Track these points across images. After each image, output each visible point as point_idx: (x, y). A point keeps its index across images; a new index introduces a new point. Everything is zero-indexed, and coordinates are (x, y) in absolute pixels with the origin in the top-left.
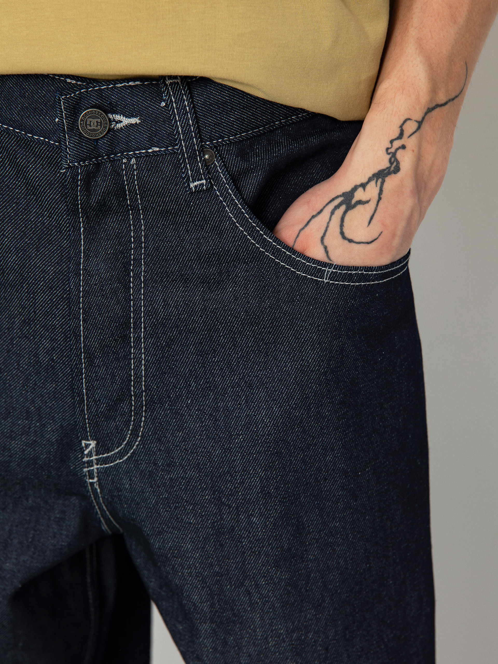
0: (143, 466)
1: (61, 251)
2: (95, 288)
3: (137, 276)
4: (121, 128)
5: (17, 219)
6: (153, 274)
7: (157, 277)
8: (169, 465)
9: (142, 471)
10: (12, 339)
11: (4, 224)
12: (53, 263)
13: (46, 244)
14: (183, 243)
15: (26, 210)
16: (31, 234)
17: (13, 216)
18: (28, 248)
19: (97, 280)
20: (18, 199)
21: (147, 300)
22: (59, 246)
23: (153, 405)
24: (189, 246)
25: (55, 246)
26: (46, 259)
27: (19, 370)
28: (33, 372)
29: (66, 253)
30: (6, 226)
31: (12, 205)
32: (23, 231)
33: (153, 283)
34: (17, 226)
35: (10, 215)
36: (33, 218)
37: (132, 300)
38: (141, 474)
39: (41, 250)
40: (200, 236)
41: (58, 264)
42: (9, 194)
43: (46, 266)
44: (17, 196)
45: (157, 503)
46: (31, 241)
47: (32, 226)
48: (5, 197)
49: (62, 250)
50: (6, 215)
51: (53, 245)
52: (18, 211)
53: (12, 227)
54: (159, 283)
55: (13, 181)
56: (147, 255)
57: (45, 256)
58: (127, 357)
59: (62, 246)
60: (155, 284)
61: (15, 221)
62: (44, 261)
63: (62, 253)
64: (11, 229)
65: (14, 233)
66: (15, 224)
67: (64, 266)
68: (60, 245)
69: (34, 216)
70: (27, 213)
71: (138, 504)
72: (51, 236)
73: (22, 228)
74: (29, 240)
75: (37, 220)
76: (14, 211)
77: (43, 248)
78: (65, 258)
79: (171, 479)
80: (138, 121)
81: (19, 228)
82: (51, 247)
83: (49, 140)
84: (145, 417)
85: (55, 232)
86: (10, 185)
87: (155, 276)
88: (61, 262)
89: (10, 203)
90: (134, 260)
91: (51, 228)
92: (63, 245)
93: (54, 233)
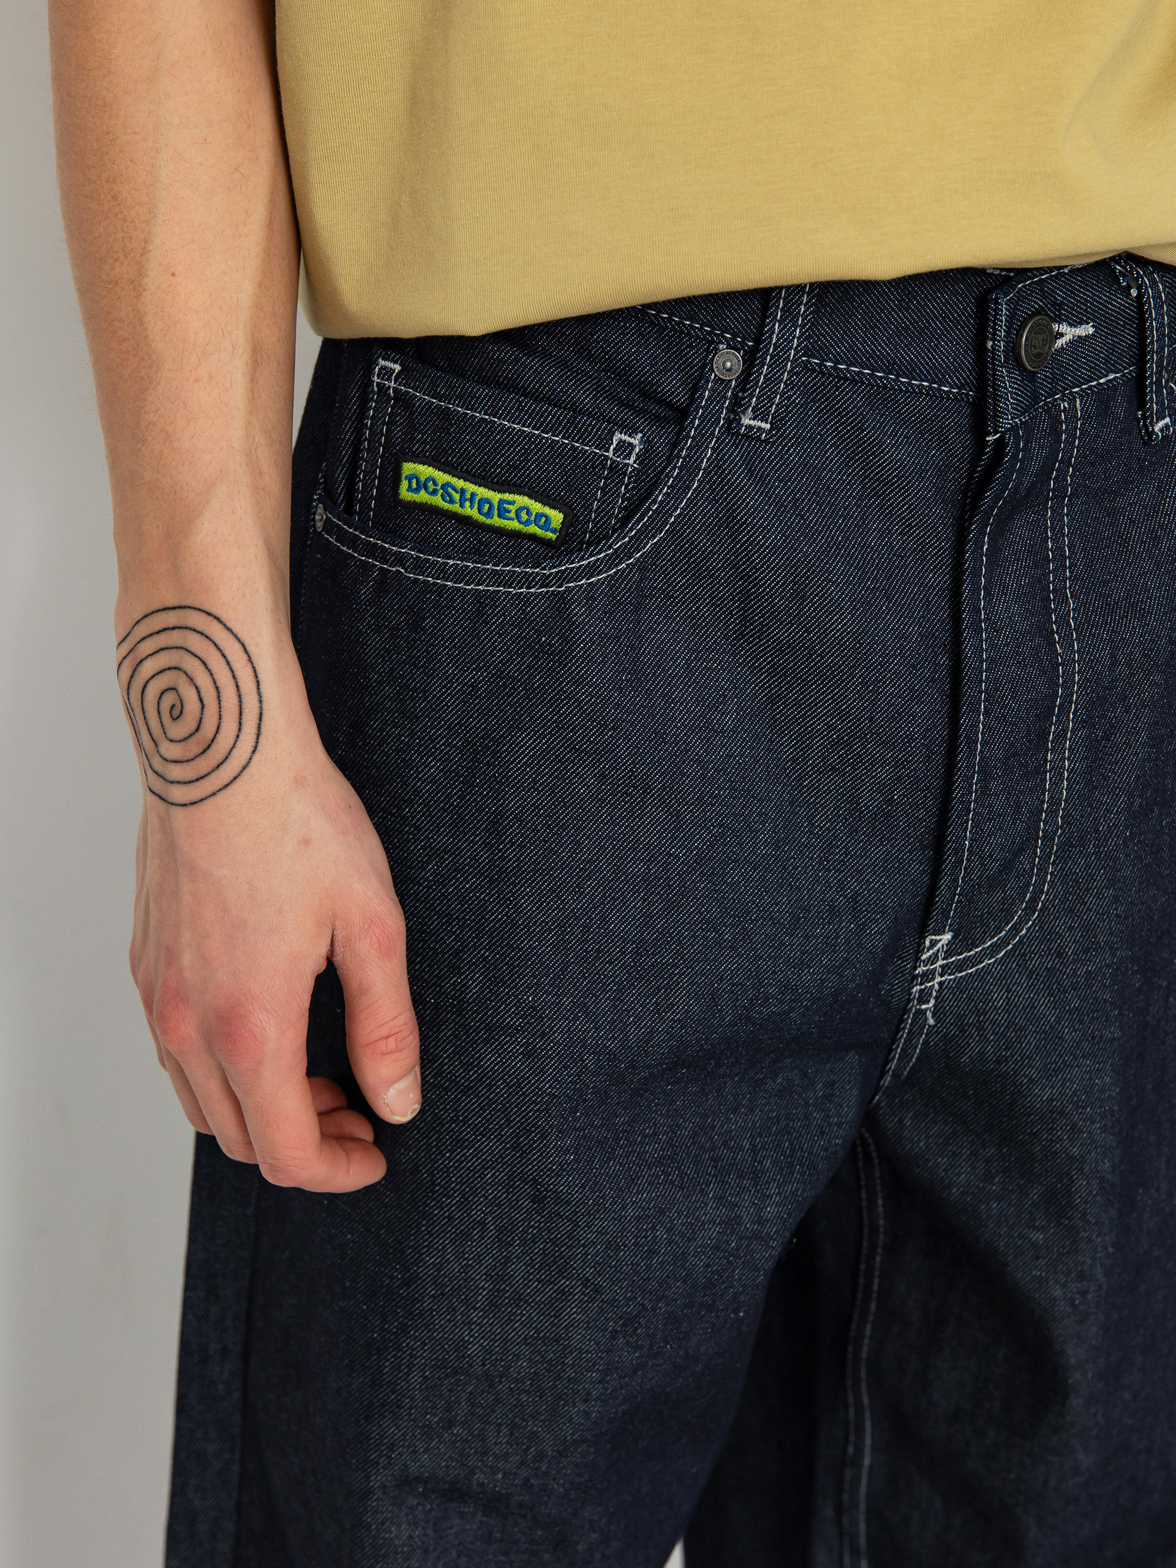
0: (1035, 962)
1: (925, 595)
2: (1006, 652)
3: (1063, 621)
4: (1062, 348)
5: (848, 546)
6: (1088, 612)
7: (1095, 617)
8: (1086, 951)
9: (1032, 972)
10: (800, 778)
11: (829, 560)
12: (916, 618)
13: (900, 585)
14: (1129, 544)
15: (860, 527)
16: (873, 571)
17: (841, 541)
18: (872, 598)
19: (1008, 637)
20: (845, 509)
21: (1085, 660)
22: (920, 586)
23: (1068, 850)
24: (1140, 548)
25: (914, 587)
26: (904, 613)
27: (812, 832)
28: (842, 832)
29: (935, 596)
30: (833, 562)
31: (838, 521)
32: (861, 567)
33: (1092, 629)
34: (850, 559)
35: (836, 540)
36: (873, 539)
37: (1060, 664)
38: (1029, 977)
39: (894, 597)
40: (1154, 526)
41: (924, 618)
42: (830, 501)
43: (905, 625)
44: (844, 503)
45: (1058, 1021)
46: (876, 584)
47: (873, 554)
48: (825, 508)
49: (928, 591)
50: (831, 541)
51: (911, 585)
52: (847, 531)
53: (842, 564)
54: (1101, 626)
55: (837, 476)
56: (1074, 579)
57: (902, 608)
58: (1040, 771)
59: (926, 585)
60: (1096, 630)
61: (846, 550)
62: (901, 616)
63: (928, 598)
64: (841, 566)
65: (847, 573)
66: (847, 557)
67: (933, 620)
68: (923, 583)
69: (875, 536)
70: (863, 532)
71: (1021, 1029)
72: (906, 568)
73: (859, 563)
74: (872, 583)
75: (881, 543)
76: (841, 532)
77: (896, 593)
78: (933, 606)
79: (1089, 973)
80: (1091, 331)
81: (854, 562)
82: (909, 589)
83: (940, 386)
84: (1052, 874)
85: (912, 560)
86: (831, 484)
87: (1092, 615)
88: (928, 614)
89: (834, 519)
90: (1054, 591)
91: (905, 555)
92: (928, 583)
93: (910, 562)
